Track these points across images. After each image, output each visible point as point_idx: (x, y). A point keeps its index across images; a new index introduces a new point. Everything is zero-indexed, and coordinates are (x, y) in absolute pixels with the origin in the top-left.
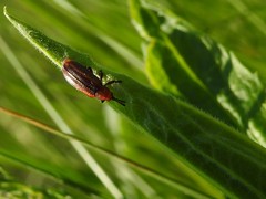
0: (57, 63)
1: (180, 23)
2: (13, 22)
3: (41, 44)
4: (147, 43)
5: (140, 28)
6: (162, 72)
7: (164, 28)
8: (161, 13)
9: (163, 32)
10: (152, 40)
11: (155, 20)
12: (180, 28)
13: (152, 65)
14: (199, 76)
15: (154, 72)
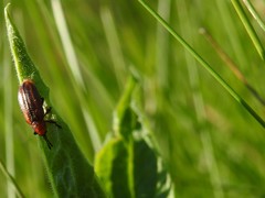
0: (20, 78)
1: (150, 137)
2: (7, 21)
3: (17, 54)
4: (114, 136)
5: (116, 121)
6: (109, 166)
7: (136, 134)
8: (140, 120)
9: (132, 137)
10: (119, 136)
11: (133, 124)
12: (147, 140)
13: (105, 155)
14: (136, 188)
15: (102, 161)
